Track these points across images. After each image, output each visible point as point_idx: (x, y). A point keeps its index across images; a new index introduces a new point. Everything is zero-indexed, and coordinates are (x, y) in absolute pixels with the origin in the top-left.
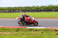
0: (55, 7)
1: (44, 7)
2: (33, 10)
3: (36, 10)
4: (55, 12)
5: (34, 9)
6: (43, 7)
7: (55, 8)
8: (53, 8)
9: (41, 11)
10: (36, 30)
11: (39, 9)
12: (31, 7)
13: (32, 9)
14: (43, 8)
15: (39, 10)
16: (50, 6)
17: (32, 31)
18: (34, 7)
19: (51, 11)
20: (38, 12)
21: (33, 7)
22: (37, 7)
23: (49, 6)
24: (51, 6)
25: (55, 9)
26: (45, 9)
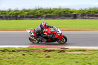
1: (27, 11)
2: (9, 17)
4: (46, 19)
5: (11, 14)
6: (25, 11)
7: (46, 13)
8: (42, 13)
9: (22, 17)
11: (19, 14)
12: (5, 11)
13: (8, 14)
14: (27, 13)
15: (19, 16)
16: (37, 8)
17: (7, 53)
19: (39, 18)
20: (16, 19)
21: (9, 12)
22: (15, 11)
23: (36, 10)
24: (39, 10)
25: (45, 15)
26: (28, 14)
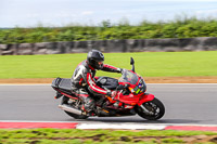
0: (204, 28)
3: (116, 40)
10: (124, 139)
18: (106, 26)
